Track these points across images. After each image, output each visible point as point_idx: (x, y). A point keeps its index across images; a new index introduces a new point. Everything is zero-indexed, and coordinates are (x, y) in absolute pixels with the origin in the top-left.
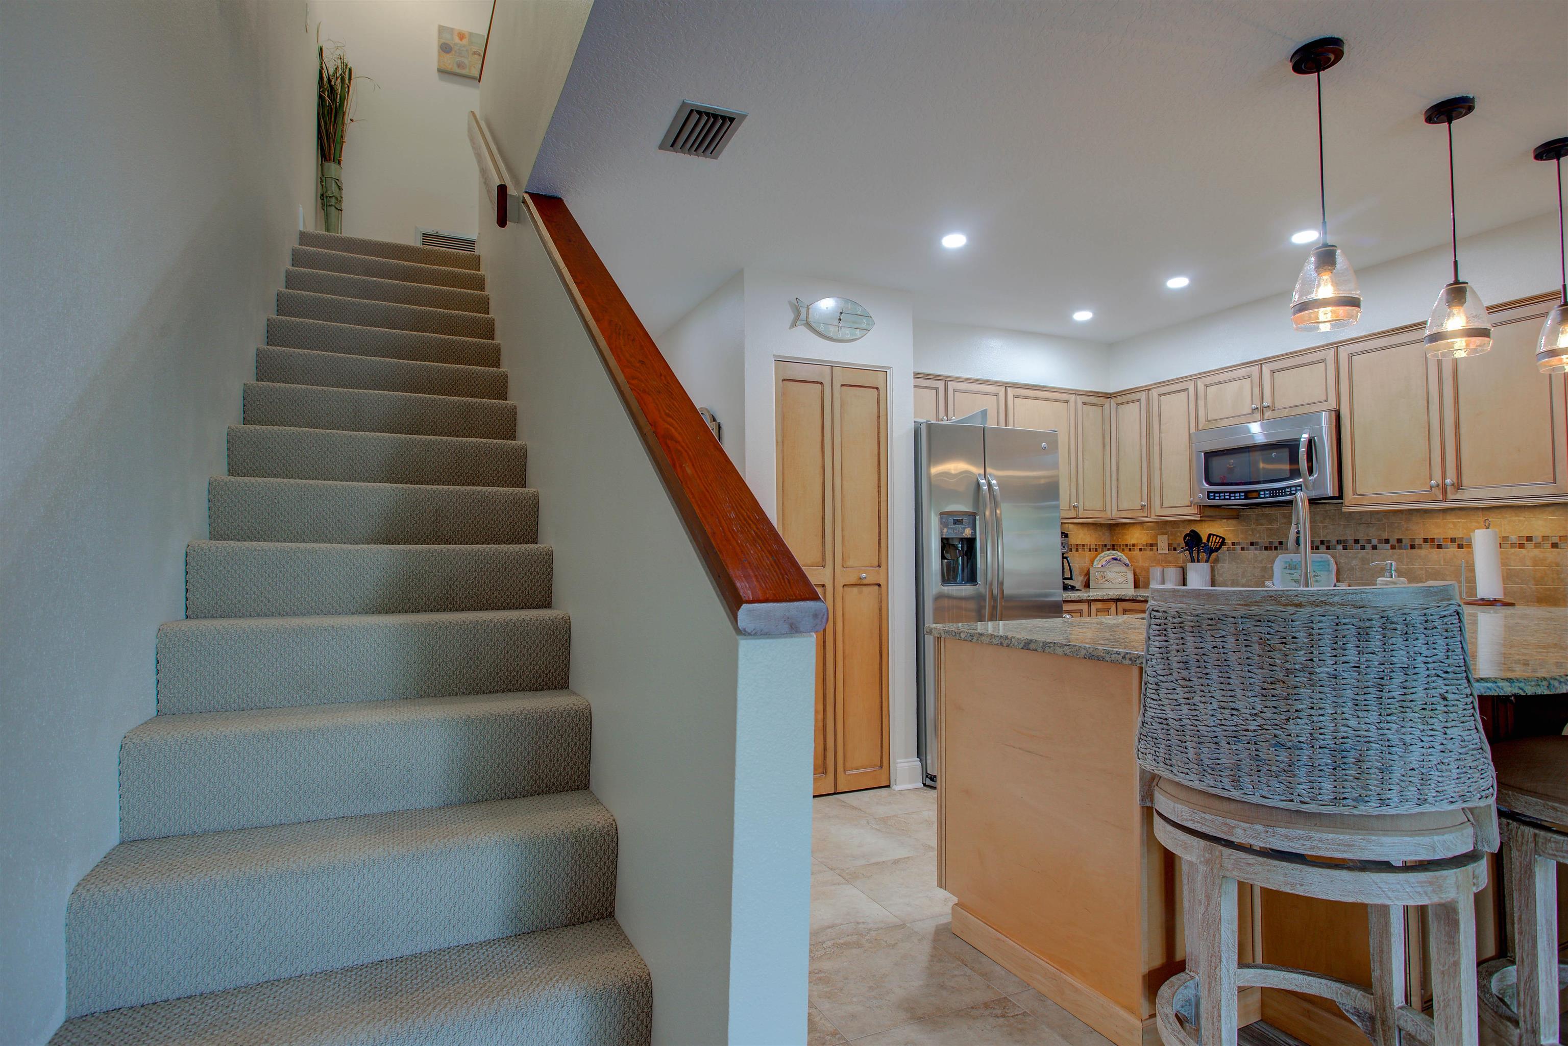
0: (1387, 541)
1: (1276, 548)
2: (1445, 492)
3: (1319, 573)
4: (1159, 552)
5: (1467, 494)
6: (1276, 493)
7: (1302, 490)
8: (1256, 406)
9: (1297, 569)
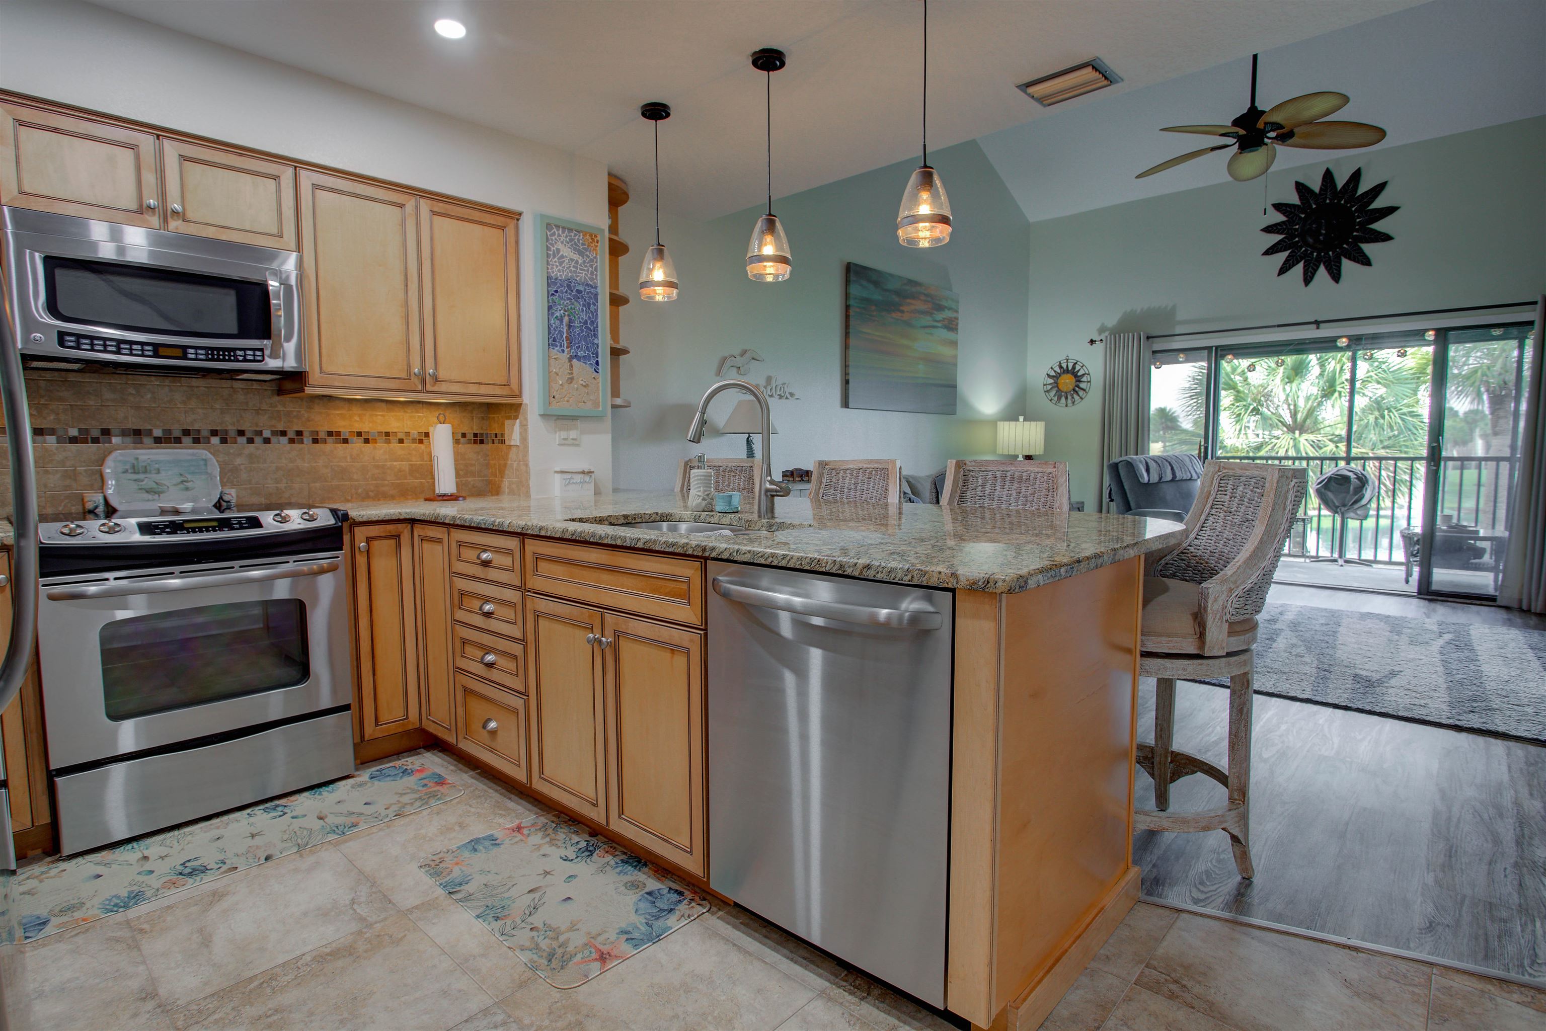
3: (190, 477)
6: (224, 355)
7: (263, 356)
8: (154, 204)
9: (150, 473)
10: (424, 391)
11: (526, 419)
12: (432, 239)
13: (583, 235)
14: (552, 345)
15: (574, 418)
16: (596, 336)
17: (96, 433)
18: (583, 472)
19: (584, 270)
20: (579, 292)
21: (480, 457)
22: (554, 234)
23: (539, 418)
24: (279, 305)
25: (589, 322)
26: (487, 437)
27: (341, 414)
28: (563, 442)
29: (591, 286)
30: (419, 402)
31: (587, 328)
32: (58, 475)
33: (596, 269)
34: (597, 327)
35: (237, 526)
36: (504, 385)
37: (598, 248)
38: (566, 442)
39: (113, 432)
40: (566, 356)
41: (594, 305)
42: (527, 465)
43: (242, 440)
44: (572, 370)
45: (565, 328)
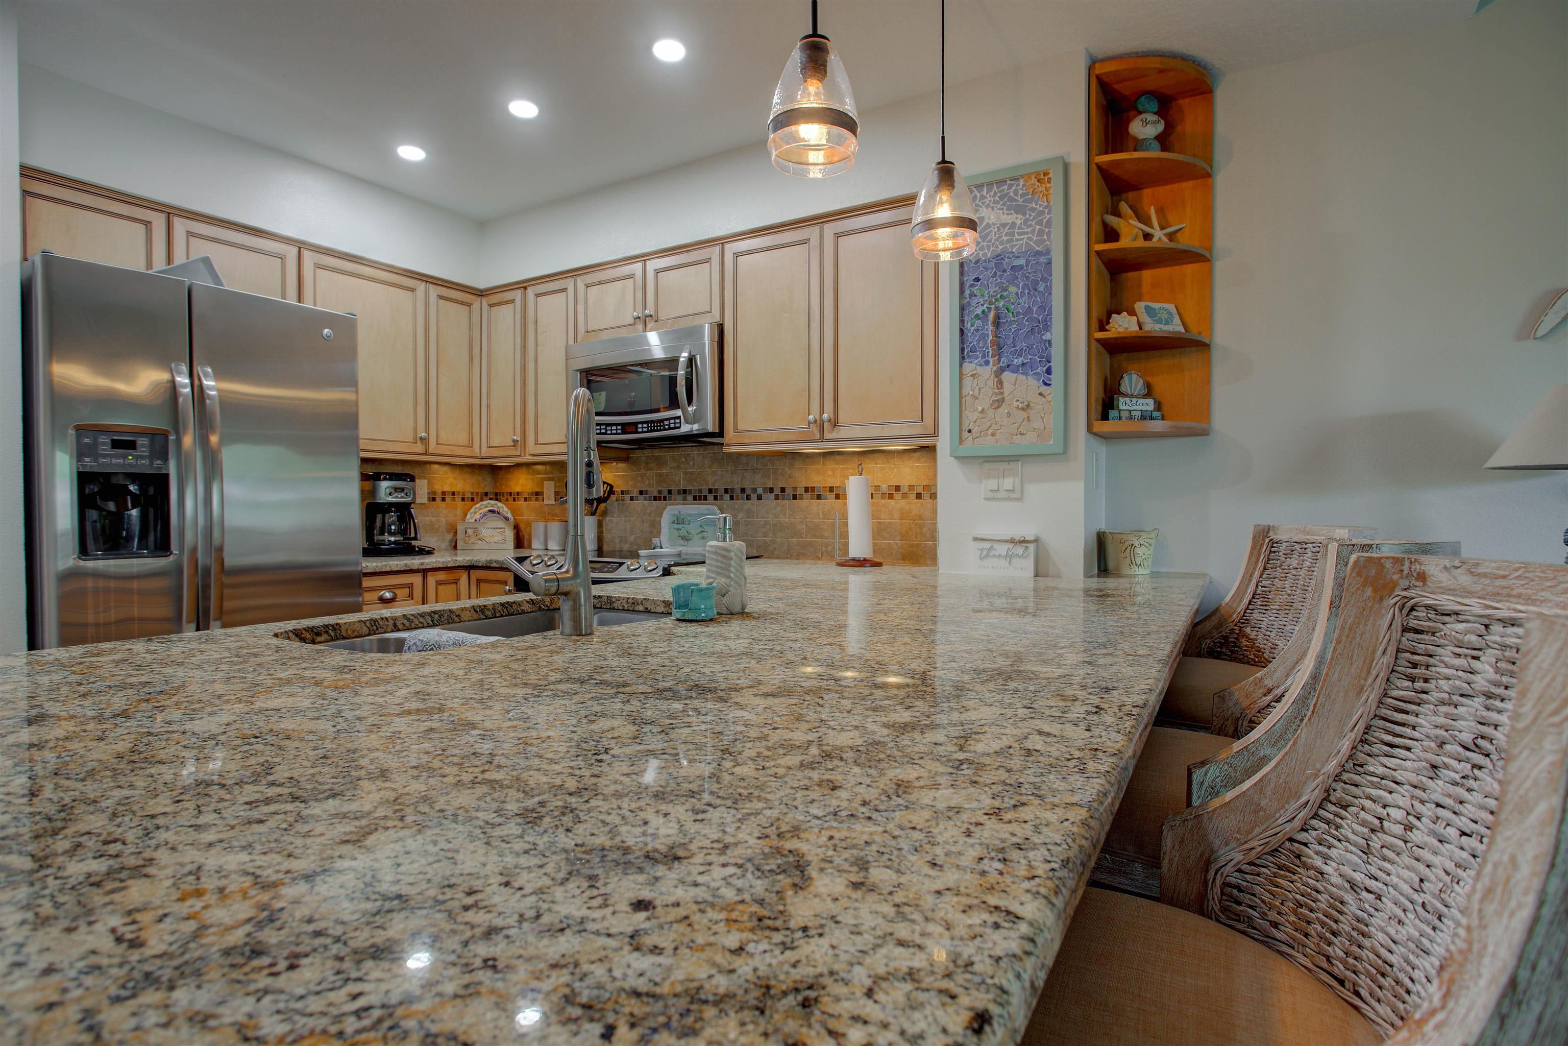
0: (771, 490)
1: (665, 499)
2: (822, 430)
3: (706, 528)
4: (546, 502)
6: (654, 426)
7: (680, 423)
8: (637, 315)
9: (685, 524)
10: (822, 439)
11: (943, 464)
12: (835, 265)
13: (1025, 181)
14: (969, 357)
15: (1011, 459)
16: (1045, 328)
17: (666, 493)
18: (1012, 541)
19: (1027, 233)
20: (1016, 268)
25: (1035, 309)
28: (991, 495)
29: (1039, 253)
33: (1049, 224)
34: (1050, 314)
38: (997, 495)
39: (673, 492)
40: (991, 369)
41: (1044, 280)
43: (742, 496)
44: (1002, 388)
45: (991, 328)
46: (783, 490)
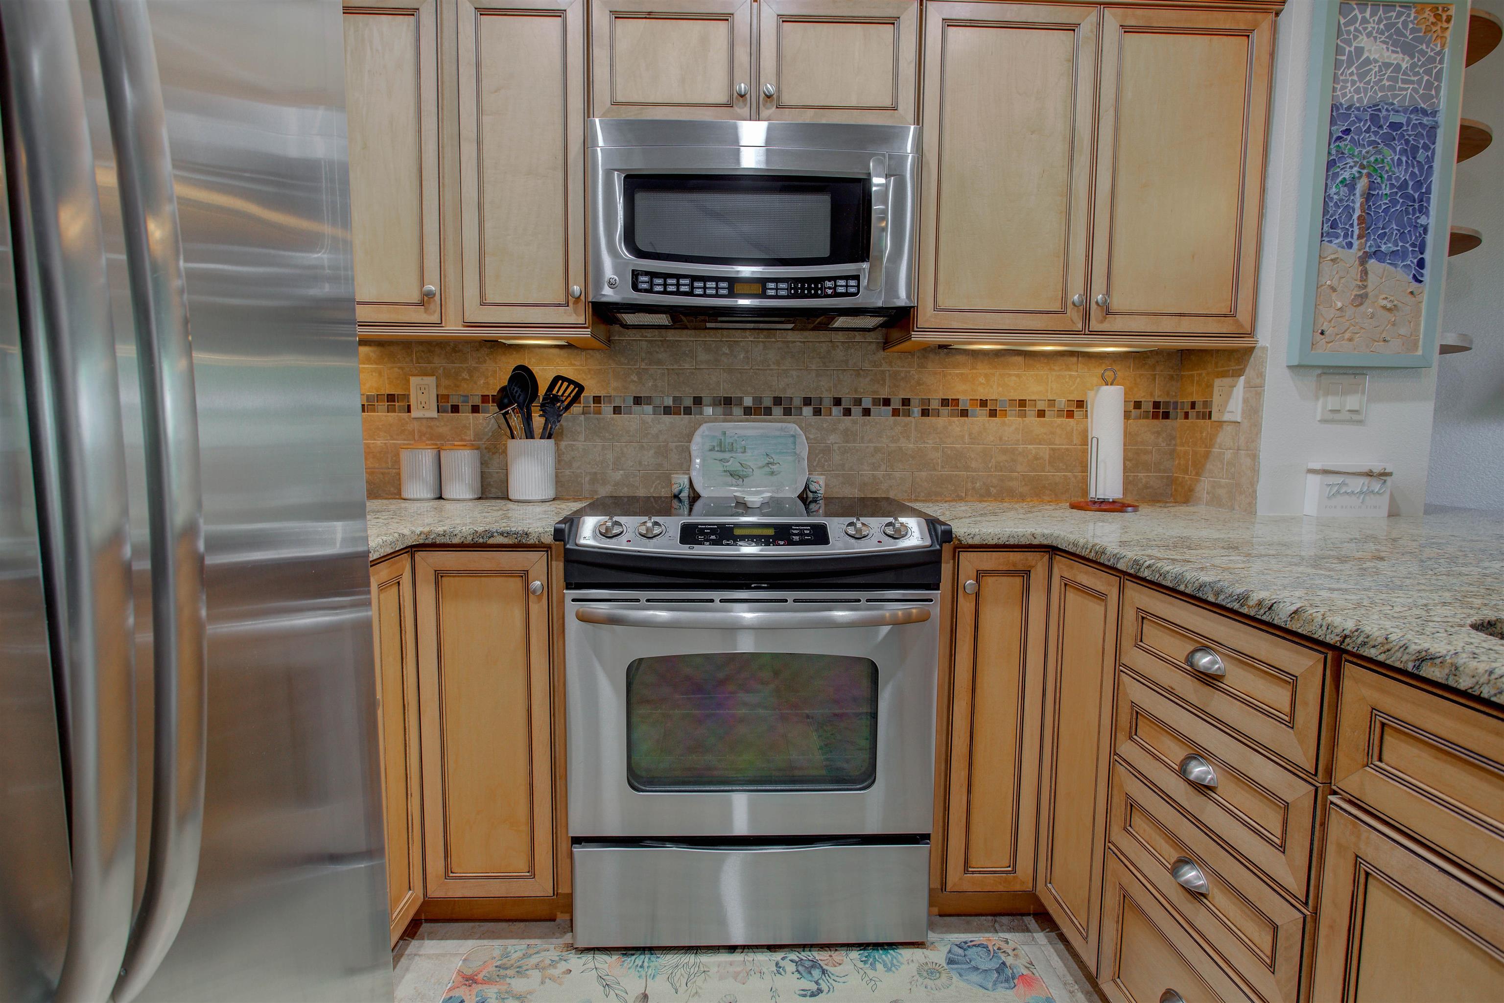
0: (887, 402)
1: (688, 411)
2: (1086, 316)
3: (776, 458)
4: (414, 413)
5: (1117, 324)
6: (809, 289)
7: (858, 286)
8: (745, 88)
9: (736, 452)
10: (1085, 332)
11: (1261, 375)
12: (1119, 75)
13: (1416, 12)
14: (1328, 234)
15: (1358, 371)
16: (1423, 210)
17: (688, 402)
18: (1369, 474)
19: (1412, 82)
20: (1395, 126)
21: (1161, 439)
22: (1354, 20)
23: (1287, 371)
24: (885, 212)
25: (1411, 183)
26: (1175, 408)
27: (962, 374)
28: (1331, 416)
29: (1424, 112)
30: (1072, 354)
31: (1406, 196)
32: (652, 452)
33: (1438, 77)
34: (1428, 192)
35: (796, 538)
36: (1225, 316)
37: (1448, 34)
39: (704, 401)
40: (1355, 252)
41: (1426, 147)
42: (1255, 457)
43: (836, 410)
44: (1365, 280)
45: (1358, 201)
46: (906, 402)
